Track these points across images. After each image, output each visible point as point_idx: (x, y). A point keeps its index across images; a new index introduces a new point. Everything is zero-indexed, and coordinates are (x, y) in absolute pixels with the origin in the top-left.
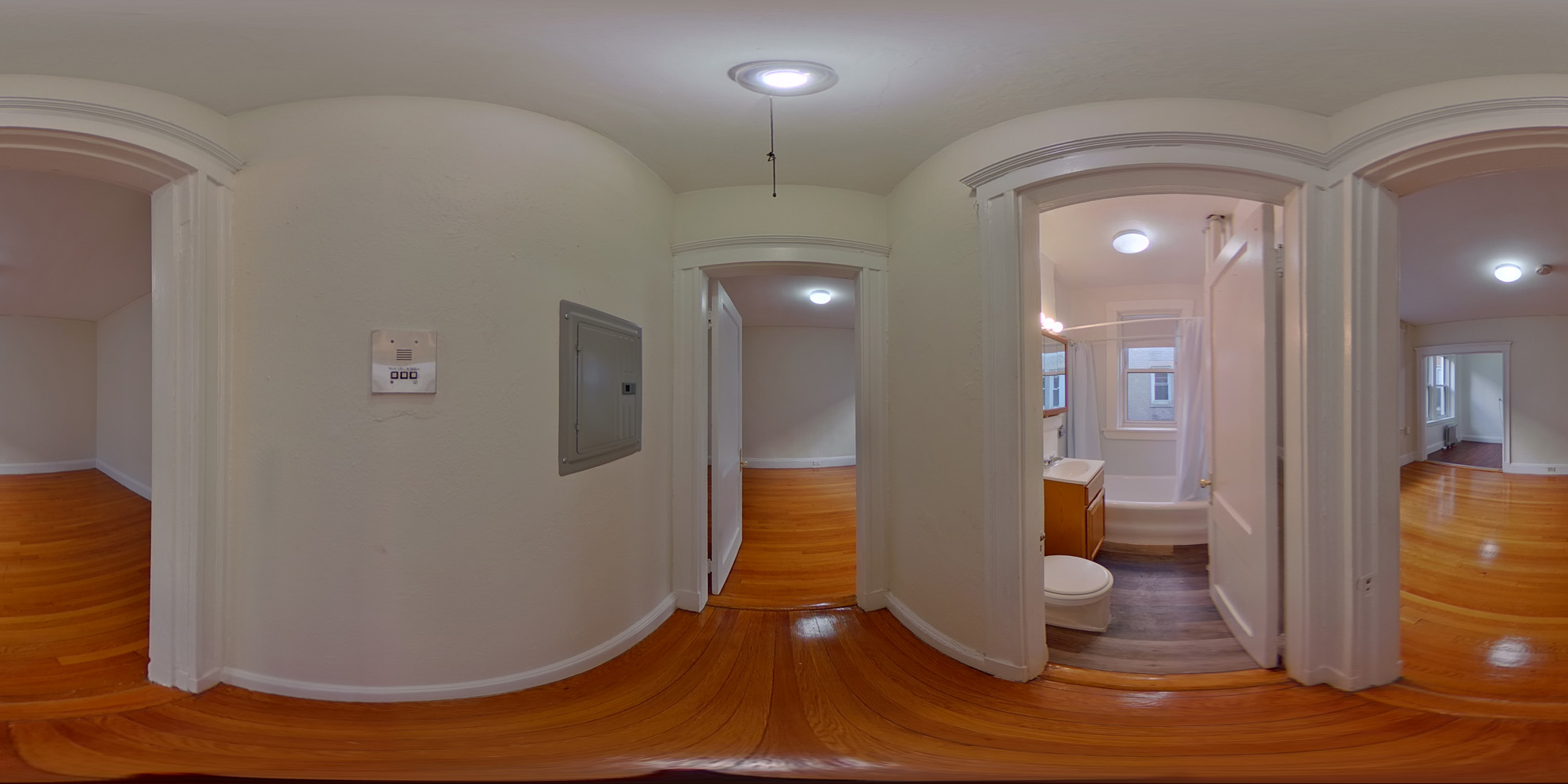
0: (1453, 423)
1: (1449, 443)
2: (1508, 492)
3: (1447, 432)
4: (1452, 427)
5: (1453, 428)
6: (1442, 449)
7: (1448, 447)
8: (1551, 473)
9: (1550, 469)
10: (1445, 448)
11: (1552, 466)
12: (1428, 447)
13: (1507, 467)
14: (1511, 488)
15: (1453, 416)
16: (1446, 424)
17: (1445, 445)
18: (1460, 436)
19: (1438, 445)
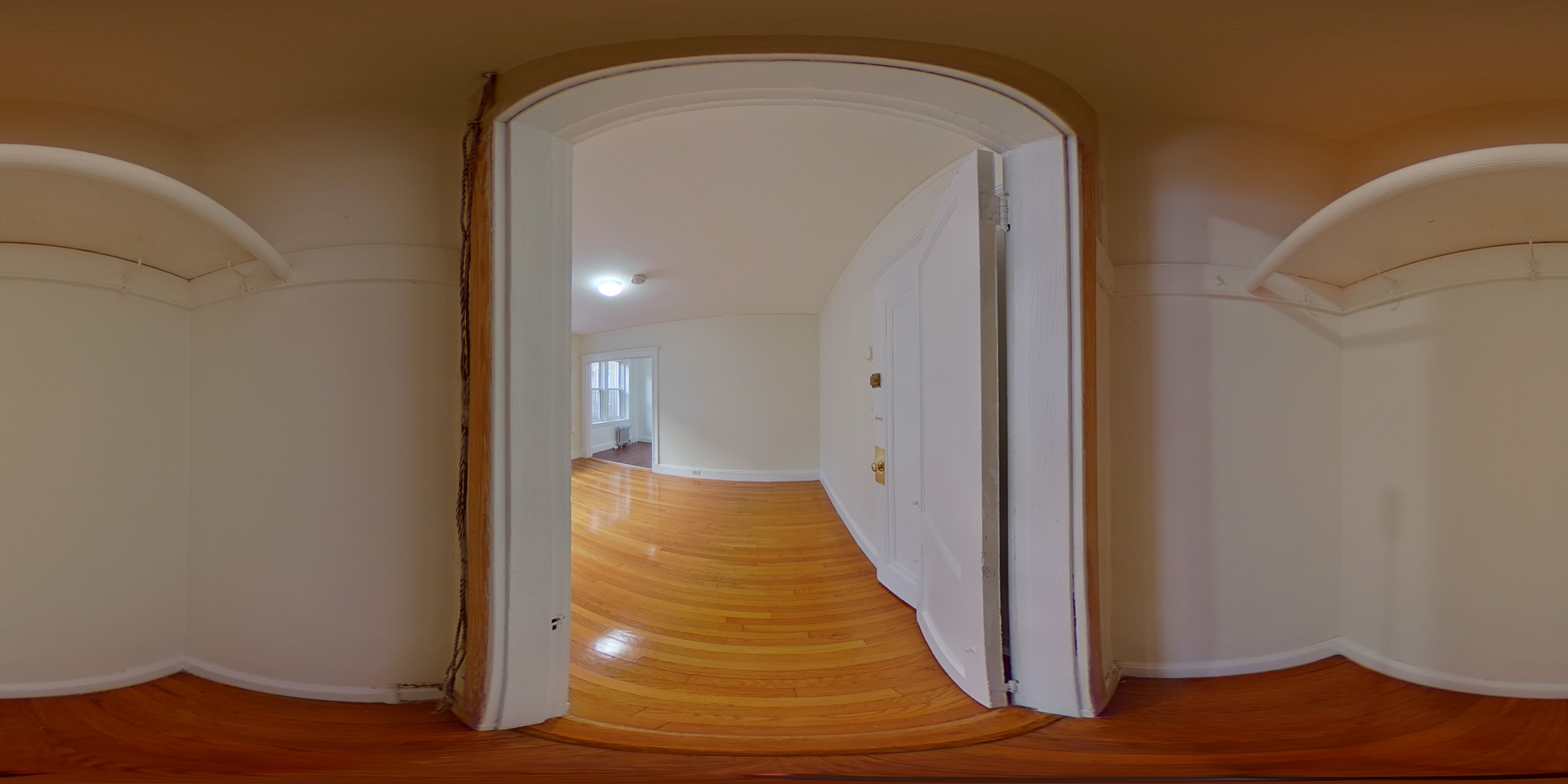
0: (628, 425)
1: (621, 443)
2: (657, 493)
3: (619, 433)
4: (624, 429)
5: (626, 430)
6: (614, 449)
7: (619, 447)
8: (696, 477)
9: (695, 472)
10: (616, 447)
11: (697, 469)
12: (594, 446)
13: (656, 468)
14: (660, 490)
15: (628, 418)
16: (617, 426)
17: (617, 445)
18: (634, 437)
19: (611, 444)
